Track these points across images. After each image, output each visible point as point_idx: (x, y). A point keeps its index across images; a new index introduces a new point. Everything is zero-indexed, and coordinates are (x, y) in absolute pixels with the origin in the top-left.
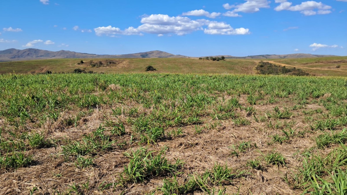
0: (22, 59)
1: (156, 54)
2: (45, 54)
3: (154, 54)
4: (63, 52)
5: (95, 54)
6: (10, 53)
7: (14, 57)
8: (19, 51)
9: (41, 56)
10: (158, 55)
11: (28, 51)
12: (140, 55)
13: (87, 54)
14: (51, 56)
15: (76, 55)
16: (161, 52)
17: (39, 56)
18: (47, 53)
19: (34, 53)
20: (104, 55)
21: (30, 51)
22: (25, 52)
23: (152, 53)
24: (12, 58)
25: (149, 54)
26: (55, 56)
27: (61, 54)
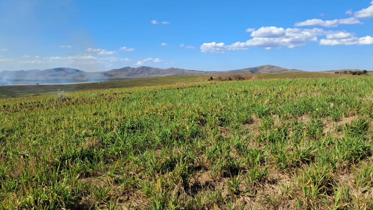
0: (136, 77)
1: (267, 69)
2: (156, 72)
3: (265, 69)
4: (172, 69)
5: (203, 71)
6: (126, 71)
7: (130, 75)
8: (133, 69)
9: (153, 74)
10: (269, 70)
11: (141, 69)
12: (249, 70)
13: (194, 71)
14: (161, 74)
15: (185, 72)
16: (273, 67)
17: (150, 74)
18: (158, 71)
19: (147, 70)
20: (211, 72)
21: (144, 69)
22: (139, 70)
23: (263, 68)
24: (128, 76)
25: (259, 69)
26: (165, 74)
27: (171, 71)
